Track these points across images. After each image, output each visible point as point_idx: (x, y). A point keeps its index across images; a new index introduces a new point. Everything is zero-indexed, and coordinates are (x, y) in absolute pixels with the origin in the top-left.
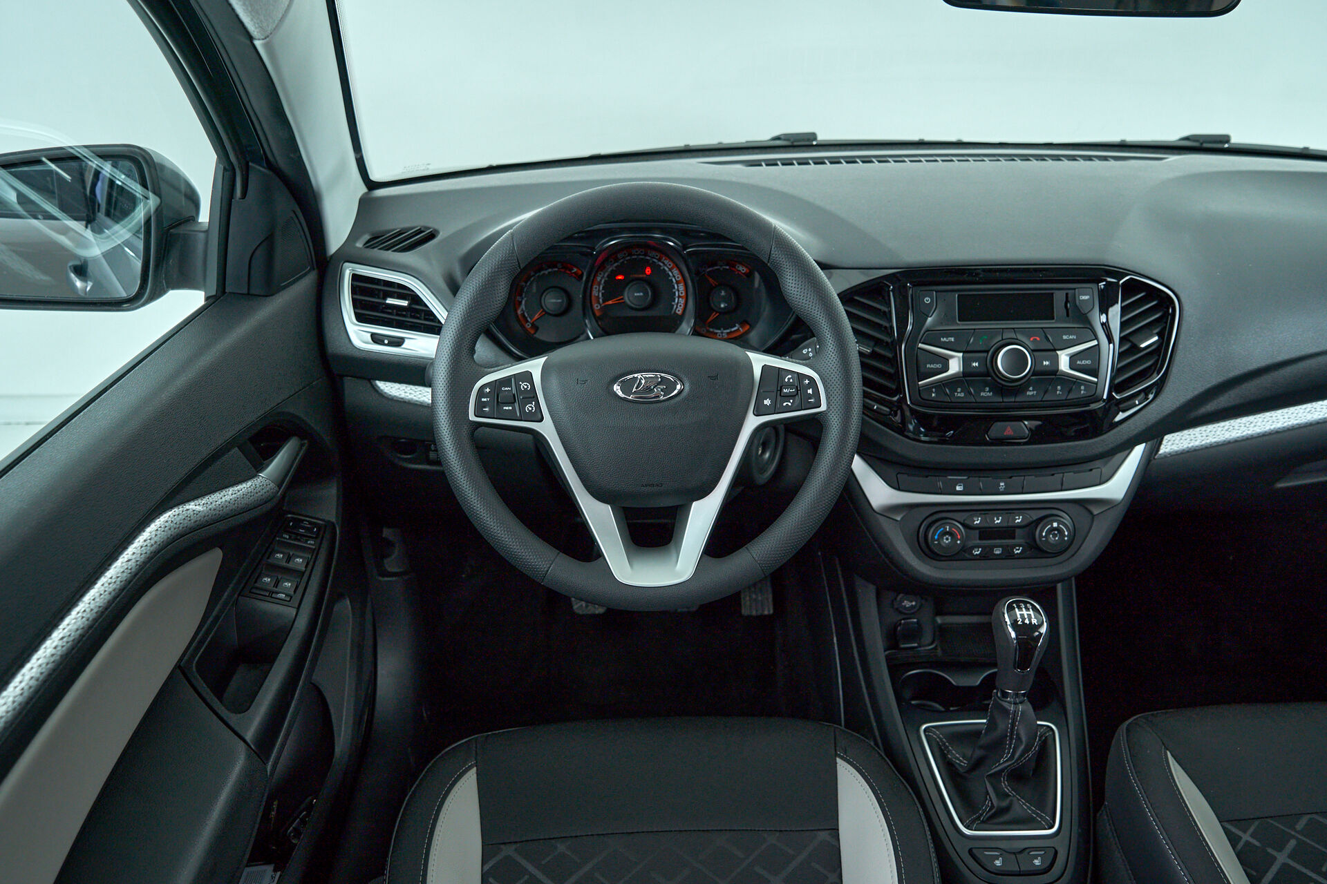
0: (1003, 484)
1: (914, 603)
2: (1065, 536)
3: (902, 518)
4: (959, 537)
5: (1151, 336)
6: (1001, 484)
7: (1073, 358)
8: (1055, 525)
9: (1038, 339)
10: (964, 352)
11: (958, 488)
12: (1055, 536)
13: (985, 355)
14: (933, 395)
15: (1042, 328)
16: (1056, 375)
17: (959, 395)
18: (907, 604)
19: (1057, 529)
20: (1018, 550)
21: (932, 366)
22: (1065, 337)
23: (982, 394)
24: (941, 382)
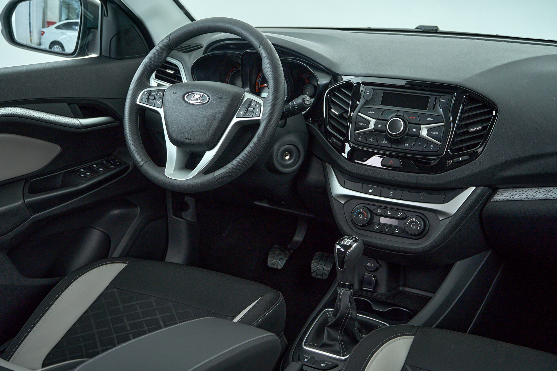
0: (392, 193)
1: (372, 265)
2: (418, 227)
3: (345, 203)
4: (366, 216)
5: (479, 126)
6: (391, 193)
7: (429, 130)
8: (414, 219)
9: (414, 118)
10: (377, 119)
11: (370, 191)
12: (413, 225)
13: (386, 122)
14: (360, 139)
15: (418, 113)
16: (419, 137)
17: (371, 140)
18: (369, 265)
19: (414, 222)
20: (397, 231)
21: (361, 124)
22: (428, 119)
23: (382, 142)
24: (364, 133)
